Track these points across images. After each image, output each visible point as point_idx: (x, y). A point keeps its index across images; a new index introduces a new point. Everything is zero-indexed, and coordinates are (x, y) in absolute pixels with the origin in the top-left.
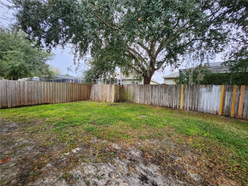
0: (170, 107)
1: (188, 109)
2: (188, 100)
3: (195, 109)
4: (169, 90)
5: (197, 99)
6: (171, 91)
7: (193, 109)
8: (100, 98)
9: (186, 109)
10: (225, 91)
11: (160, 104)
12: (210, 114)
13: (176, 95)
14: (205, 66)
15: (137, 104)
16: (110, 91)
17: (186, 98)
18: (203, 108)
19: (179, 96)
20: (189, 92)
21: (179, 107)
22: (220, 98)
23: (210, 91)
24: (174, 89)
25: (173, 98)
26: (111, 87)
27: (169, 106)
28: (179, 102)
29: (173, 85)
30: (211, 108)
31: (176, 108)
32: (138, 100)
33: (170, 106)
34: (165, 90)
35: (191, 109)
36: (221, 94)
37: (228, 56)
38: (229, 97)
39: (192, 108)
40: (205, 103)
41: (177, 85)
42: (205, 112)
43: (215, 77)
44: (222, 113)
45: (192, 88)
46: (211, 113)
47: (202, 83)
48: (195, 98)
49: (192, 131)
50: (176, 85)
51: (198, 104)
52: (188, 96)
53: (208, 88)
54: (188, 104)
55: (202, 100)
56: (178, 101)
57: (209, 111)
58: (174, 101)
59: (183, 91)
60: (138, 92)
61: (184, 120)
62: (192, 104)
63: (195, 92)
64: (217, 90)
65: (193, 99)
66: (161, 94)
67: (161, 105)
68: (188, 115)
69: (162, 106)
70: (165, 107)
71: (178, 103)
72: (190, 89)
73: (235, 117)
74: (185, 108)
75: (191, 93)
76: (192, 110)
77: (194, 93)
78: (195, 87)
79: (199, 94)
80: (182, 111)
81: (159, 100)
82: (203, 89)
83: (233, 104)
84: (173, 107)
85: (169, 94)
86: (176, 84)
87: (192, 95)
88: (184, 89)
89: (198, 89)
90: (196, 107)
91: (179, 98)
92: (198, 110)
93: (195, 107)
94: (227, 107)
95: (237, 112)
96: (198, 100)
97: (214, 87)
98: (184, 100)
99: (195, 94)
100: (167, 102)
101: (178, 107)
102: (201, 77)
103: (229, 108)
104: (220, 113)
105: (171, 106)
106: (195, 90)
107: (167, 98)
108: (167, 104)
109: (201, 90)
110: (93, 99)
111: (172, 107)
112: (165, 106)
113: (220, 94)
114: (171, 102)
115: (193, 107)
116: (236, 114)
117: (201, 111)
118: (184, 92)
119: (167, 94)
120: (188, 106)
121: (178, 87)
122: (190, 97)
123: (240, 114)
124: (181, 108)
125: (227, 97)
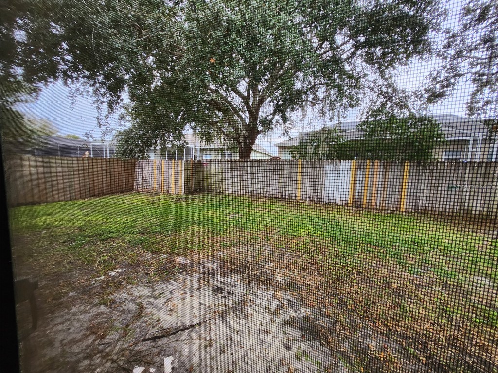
0: (282, 198)
1: (308, 199)
2: (308, 185)
3: (318, 199)
4: (280, 169)
7: (315, 199)
8: (156, 187)
9: (306, 199)
10: (356, 169)
11: (266, 193)
12: (337, 205)
13: (290, 177)
15: (228, 195)
17: (305, 182)
18: (328, 196)
19: (294, 179)
20: (309, 171)
21: (296, 196)
22: (350, 180)
23: (337, 169)
25: (286, 183)
26: (177, 165)
27: (280, 197)
28: (296, 189)
29: (286, 161)
30: (339, 196)
31: (291, 197)
32: (230, 187)
33: (282, 196)
35: (312, 200)
37: (365, 114)
38: (361, 178)
39: (313, 197)
40: (331, 189)
41: (292, 161)
42: (331, 201)
44: (353, 202)
46: (339, 203)
48: (318, 181)
50: (289, 160)
52: (308, 179)
53: (335, 165)
54: (308, 191)
56: (294, 186)
57: (336, 202)
58: (287, 188)
63: (318, 172)
64: (346, 169)
65: (315, 183)
67: (268, 195)
69: (270, 197)
71: (294, 190)
72: (310, 167)
73: (367, 208)
74: (303, 198)
75: (312, 173)
77: (316, 173)
78: (317, 164)
79: (324, 175)
80: (300, 204)
81: (265, 186)
83: (365, 188)
84: (287, 197)
85: (281, 177)
87: (314, 177)
88: (302, 168)
89: (321, 167)
91: (295, 182)
92: (322, 200)
94: (359, 192)
95: (370, 199)
96: (322, 184)
97: (343, 162)
100: (277, 190)
104: (350, 203)
105: (284, 196)
106: (318, 169)
107: (277, 183)
110: (140, 190)
111: (285, 198)
112: (274, 196)
113: (350, 174)
114: (283, 189)
115: (316, 195)
117: (327, 202)
118: (302, 172)
119: (277, 176)
120: (309, 195)
121: (293, 163)
123: (373, 202)
124: (298, 198)
125: (359, 179)
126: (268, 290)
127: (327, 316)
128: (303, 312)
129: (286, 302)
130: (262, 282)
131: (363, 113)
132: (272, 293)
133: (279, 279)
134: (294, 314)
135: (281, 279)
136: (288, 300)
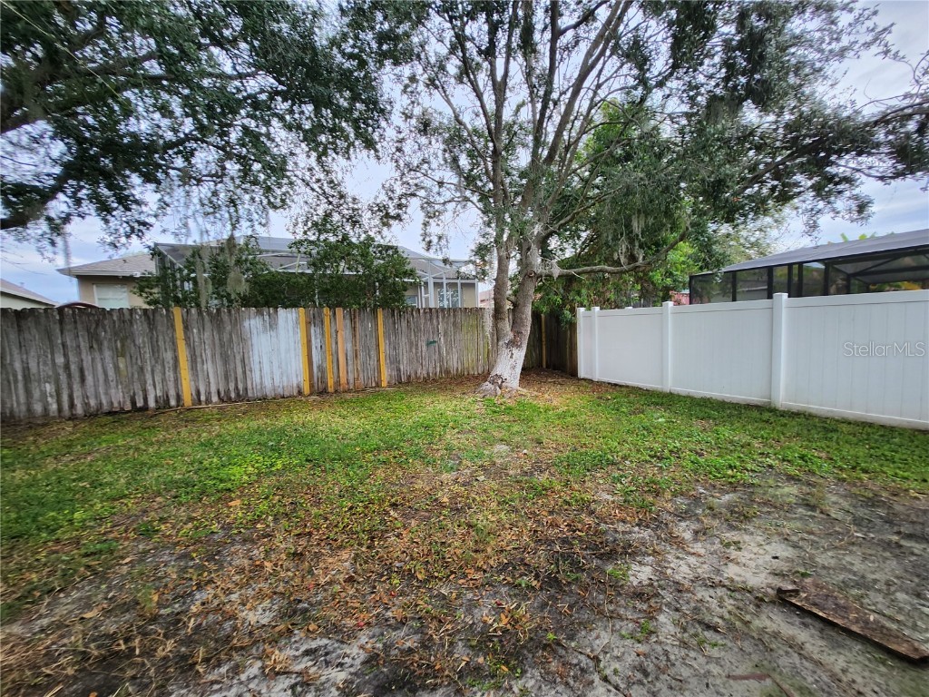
0: (135, 409)
1: (215, 399)
2: (209, 367)
3: (238, 394)
4: (116, 334)
5: (238, 358)
6: (124, 337)
7: (233, 395)
9: (208, 401)
10: (308, 323)
11: (72, 405)
12: (283, 397)
13: (155, 351)
14: (247, 245)
17: (199, 360)
18: (261, 384)
19: (168, 356)
20: (207, 334)
21: (179, 398)
22: (300, 345)
23: (273, 325)
24: (139, 327)
25: (142, 369)
27: (128, 407)
28: (177, 380)
29: (132, 311)
30: (285, 378)
31: (163, 405)
33: (134, 403)
34: (92, 336)
35: (225, 398)
36: (301, 335)
37: (300, 225)
38: (319, 341)
39: (227, 392)
40: (266, 368)
41: (154, 311)
42: (270, 394)
43: (280, 283)
44: (312, 386)
45: (216, 319)
46: (287, 394)
47: (247, 302)
48: (232, 353)
49: (238, 473)
50: (145, 311)
51: (244, 372)
52: (209, 352)
53: (267, 318)
54: (212, 380)
55: (256, 358)
56: (170, 375)
57: (280, 391)
58: (150, 381)
59: (185, 333)
61: (208, 445)
62: (227, 378)
63: (231, 335)
64: (290, 324)
65: (226, 360)
66: (65, 355)
67: (79, 410)
68: (219, 420)
69: (92, 415)
70: (110, 413)
71: (171, 385)
72: (208, 325)
73: (336, 391)
74: (203, 398)
75: (217, 337)
76: (230, 399)
77: (226, 337)
78: (225, 317)
79: (244, 340)
80: (195, 414)
81: (64, 386)
82: (253, 323)
83: (329, 358)
84: (152, 404)
85: (120, 353)
86: (149, 303)
87: (222, 346)
88: (186, 328)
89: (236, 323)
90: (241, 386)
91: (171, 362)
92: (250, 394)
93: (237, 388)
94: (318, 367)
95: (339, 377)
96: (243, 361)
97: (281, 311)
98: (194, 368)
99: (231, 340)
100: (113, 391)
101: (173, 403)
102: (239, 283)
103: (322, 369)
104: (306, 390)
105: (140, 403)
106: (228, 328)
107: (111, 373)
108: (115, 398)
109: (246, 324)
111: (145, 408)
112: (106, 407)
113: (299, 335)
114: (137, 387)
115: (232, 387)
116: (338, 383)
117: (260, 395)
118: (187, 339)
119: (107, 354)
120: (213, 389)
121: (158, 317)
122: (213, 355)
123: (343, 381)
124: (188, 400)
125: (315, 343)
126: (236, 670)
127: (402, 623)
128: (355, 652)
129: (305, 663)
130: (206, 660)
131: (297, 224)
132: (254, 670)
133: (252, 617)
134: (340, 676)
135: (258, 615)
136: (307, 653)
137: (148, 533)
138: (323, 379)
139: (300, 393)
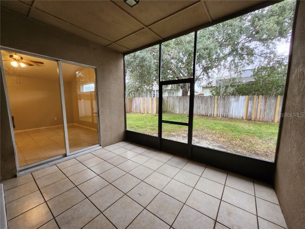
0: (206, 115)
1: (221, 116)
2: (221, 109)
3: (226, 116)
4: (205, 101)
5: (227, 108)
6: (206, 102)
7: (225, 116)
8: (142, 110)
9: (219, 116)
10: (249, 100)
11: (197, 113)
12: (237, 119)
13: (211, 105)
15: (177, 114)
16: (152, 103)
17: (219, 107)
18: (232, 114)
19: (213, 106)
20: (221, 102)
22: (245, 106)
23: (238, 100)
24: (209, 100)
25: (208, 108)
26: (152, 99)
27: (205, 115)
28: (214, 111)
29: (208, 96)
30: (239, 114)
32: (178, 110)
33: (206, 114)
34: (202, 101)
35: (223, 116)
38: (251, 105)
39: (224, 115)
40: (234, 111)
41: (212, 96)
42: (234, 117)
44: (246, 117)
45: (224, 98)
46: (238, 118)
47: (233, 94)
48: (226, 107)
50: (210, 96)
51: (228, 111)
52: (221, 106)
53: (236, 98)
54: (221, 112)
55: (232, 108)
56: (213, 110)
57: (237, 117)
58: (209, 110)
59: (217, 101)
60: (177, 103)
62: (224, 112)
63: (227, 102)
64: (243, 100)
65: (224, 107)
67: (198, 114)
68: (220, 120)
69: (200, 115)
71: (213, 112)
72: (222, 100)
73: (254, 120)
74: (218, 115)
75: (223, 102)
76: (224, 117)
77: (225, 102)
78: (226, 98)
79: (230, 103)
80: (216, 118)
81: (197, 109)
82: (232, 99)
83: (254, 110)
85: (205, 105)
87: (224, 105)
89: (228, 99)
90: (227, 114)
91: (213, 107)
92: (229, 117)
93: (226, 115)
94: (250, 112)
95: (256, 116)
96: (228, 109)
97: (241, 97)
98: (217, 109)
99: (226, 103)
100: (203, 111)
101: (212, 115)
103: (251, 113)
104: (245, 118)
105: (207, 115)
106: (226, 100)
107: (203, 108)
108: (203, 113)
109: (231, 100)
110: (135, 111)
111: (208, 116)
112: (202, 114)
113: (245, 103)
114: (207, 111)
115: (225, 114)
116: (256, 118)
117: (231, 117)
118: (217, 102)
119: (203, 104)
120: (221, 114)
121: (212, 98)
122: (222, 106)
123: (258, 117)
124: (215, 115)
125: (250, 105)
129: (212, 143)
137: (202, 130)
138: (251, 116)
139: (242, 119)
